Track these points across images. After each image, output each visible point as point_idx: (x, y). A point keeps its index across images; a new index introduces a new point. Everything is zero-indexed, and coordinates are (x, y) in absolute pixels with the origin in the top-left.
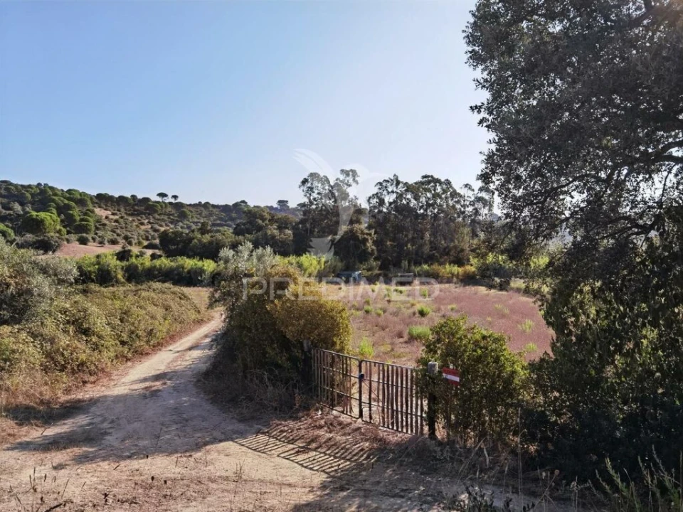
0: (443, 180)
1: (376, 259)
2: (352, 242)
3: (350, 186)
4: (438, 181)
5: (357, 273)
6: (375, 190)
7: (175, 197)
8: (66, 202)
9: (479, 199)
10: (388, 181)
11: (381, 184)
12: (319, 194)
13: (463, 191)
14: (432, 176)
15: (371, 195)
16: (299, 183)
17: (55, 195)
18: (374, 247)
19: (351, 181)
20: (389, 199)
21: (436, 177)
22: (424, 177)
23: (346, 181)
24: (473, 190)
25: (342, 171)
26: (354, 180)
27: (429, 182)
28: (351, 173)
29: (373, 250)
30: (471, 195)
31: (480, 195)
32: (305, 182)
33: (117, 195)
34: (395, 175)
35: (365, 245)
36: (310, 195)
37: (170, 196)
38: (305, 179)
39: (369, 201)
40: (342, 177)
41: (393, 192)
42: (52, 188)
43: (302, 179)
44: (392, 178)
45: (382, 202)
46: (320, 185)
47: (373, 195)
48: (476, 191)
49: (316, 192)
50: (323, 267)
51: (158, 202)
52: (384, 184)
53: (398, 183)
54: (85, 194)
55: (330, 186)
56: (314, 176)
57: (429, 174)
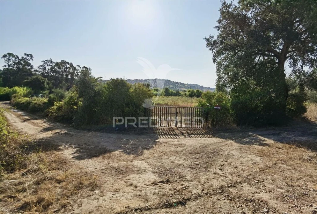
0: (69, 63)
4: (68, 63)
6: (42, 64)
10: (47, 61)
11: (44, 61)
12: (13, 62)
13: (77, 68)
14: (65, 61)
15: (40, 65)
19: (30, 59)
20: (48, 68)
21: (67, 61)
22: (62, 61)
23: (27, 59)
24: (80, 67)
25: (25, 54)
26: (31, 58)
27: (64, 63)
28: (29, 56)
30: (79, 69)
31: (83, 69)
32: (5, 56)
34: (50, 59)
36: (8, 62)
38: (5, 55)
39: (39, 67)
40: (25, 57)
41: (49, 65)
43: (3, 55)
44: (49, 60)
45: (45, 69)
46: (14, 59)
47: (41, 65)
48: (82, 68)
52: (46, 62)
53: (52, 62)
55: (19, 59)
56: (10, 54)
57: (64, 60)
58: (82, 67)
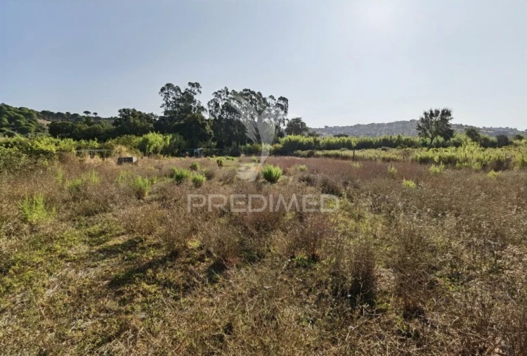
0: (256, 93)
1: (213, 140)
2: (193, 125)
3: (195, 94)
4: (253, 93)
5: (199, 149)
6: (213, 97)
7: (95, 114)
8: (16, 114)
9: (278, 105)
10: (221, 92)
11: (216, 93)
13: (269, 100)
14: (249, 90)
15: (210, 100)
16: (160, 91)
17: (9, 110)
18: (212, 131)
19: (196, 90)
20: (222, 103)
21: (252, 90)
22: (246, 90)
23: (193, 91)
25: (190, 84)
26: (198, 90)
27: (247, 94)
28: (195, 85)
29: (210, 133)
30: (273, 103)
31: (279, 102)
32: (163, 90)
33: (56, 112)
34: (225, 88)
35: (204, 128)
36: (167, 99)
37: (92, 113)
38: (163, 87)
39: (208, 104)
40: (189, 88)
41: (224, 99)
42: (7, 106)
43: (161, 88)
44: (224, 90)
45: (217, 105)
46: (174, 92)
48: (277, 100)
49: (172, 97)
50: (168, 143)
51: (84, 117)
52: (219, 93)
53: (228, 93)
54: (33, 111)
55: (181, 93)
56: (169, 85)
57: (248, 88)
58: (277, 98)
